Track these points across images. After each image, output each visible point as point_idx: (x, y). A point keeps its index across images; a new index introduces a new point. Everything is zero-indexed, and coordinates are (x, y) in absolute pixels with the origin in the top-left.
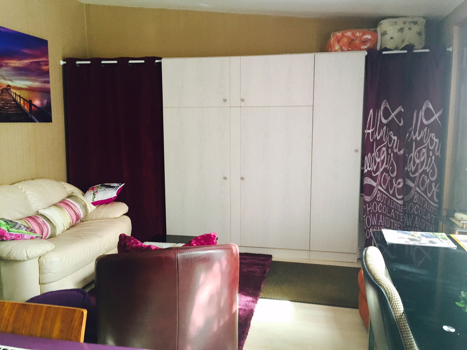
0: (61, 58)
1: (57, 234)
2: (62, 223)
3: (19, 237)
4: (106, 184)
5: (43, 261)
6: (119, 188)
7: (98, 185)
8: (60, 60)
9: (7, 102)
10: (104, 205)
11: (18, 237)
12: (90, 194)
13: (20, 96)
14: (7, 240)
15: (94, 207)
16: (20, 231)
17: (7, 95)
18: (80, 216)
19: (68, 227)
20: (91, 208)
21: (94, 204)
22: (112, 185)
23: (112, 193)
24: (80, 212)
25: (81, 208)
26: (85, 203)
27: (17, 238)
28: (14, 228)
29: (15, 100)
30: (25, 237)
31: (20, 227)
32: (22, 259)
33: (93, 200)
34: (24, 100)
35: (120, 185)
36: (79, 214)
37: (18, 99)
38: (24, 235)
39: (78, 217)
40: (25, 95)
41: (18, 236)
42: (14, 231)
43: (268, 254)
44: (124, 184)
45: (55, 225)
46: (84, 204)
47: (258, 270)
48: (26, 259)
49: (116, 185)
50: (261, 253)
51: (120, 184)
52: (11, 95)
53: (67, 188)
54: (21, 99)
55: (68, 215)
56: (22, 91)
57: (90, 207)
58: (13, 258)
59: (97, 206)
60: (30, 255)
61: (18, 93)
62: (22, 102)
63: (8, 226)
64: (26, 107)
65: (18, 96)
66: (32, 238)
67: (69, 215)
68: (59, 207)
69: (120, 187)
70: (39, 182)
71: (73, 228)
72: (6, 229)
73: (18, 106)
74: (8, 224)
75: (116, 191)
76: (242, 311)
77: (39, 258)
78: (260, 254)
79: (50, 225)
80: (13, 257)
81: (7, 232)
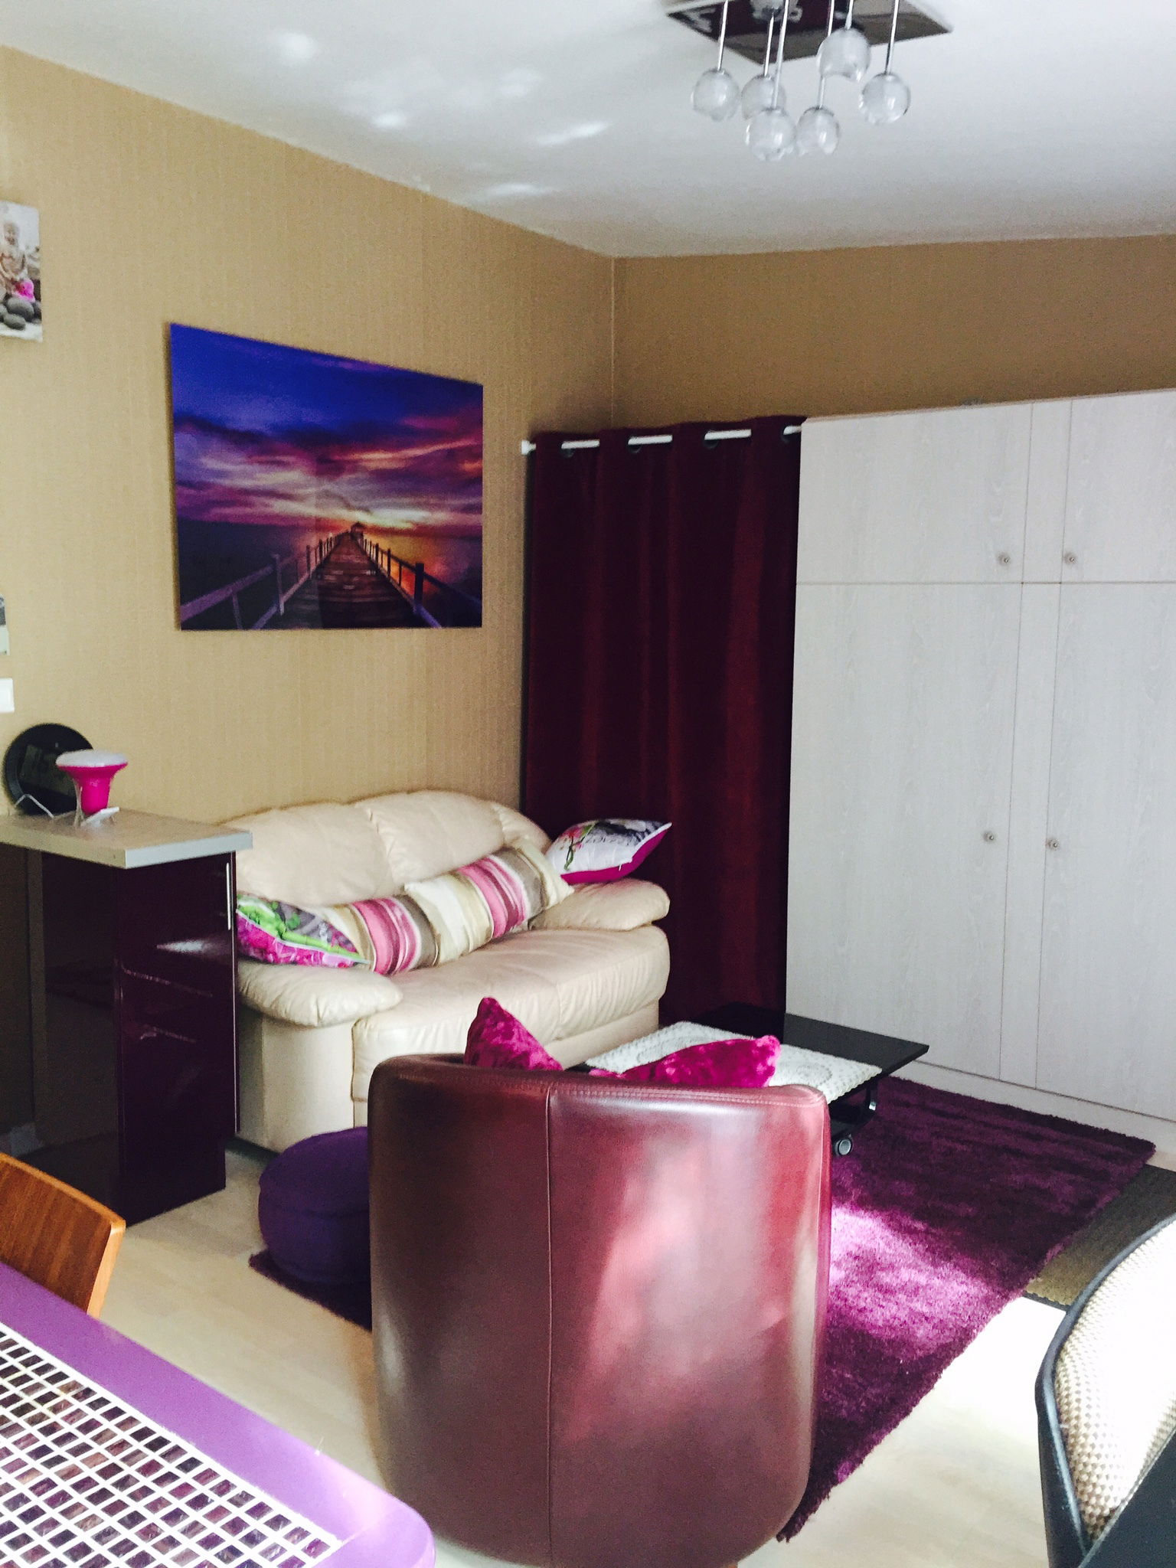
0: (525, 432)
1: (442, 958)
2: (464, 927)
3: (308, 957)
4: (613, 822)
5: (362, 1034)
6: (648, 838)
7: (587, 824)
8: (520, 439)
9: (350, 570)
10: (594, 888)
11: (305, 958)
12: (562, 848)
13: (389, 553)
14: (277, 962)
15: (567, 890)
16: (313, 940)
17: (352, 551)
18: (519, 909)
19: (481, 941)
20: (558, 891)
21: (571, 879)
22: (630, 825)
23: (619, 852)
24: (521, 900)
25: (526, 888)
26: (542, 875)
27: (305, 960)
28: (299, 930)
29: (374, 565)
30: (324, 959)
31: (316, 929)
32: (305, 1022)
33: (566, 867)
34: (401, 563)
35: (656, 828)
36: (519, 907)
37: (383, 562)
38: (321, 954)
39: (514, 917)
40: (403, 548)
41: (306, 954)
42: (296, 940)
43: (1141, 1137)
44: (668, 826)
45: (438, 932)
46: (539, 877)
47: (1068, 1189)
48: (315, 1022)
49: (641, 825)
50: (1112, 1129)
51: (657, 824)
52: (364, 553)
53: (503, 823)
54: (392, 561)
55: (483, 904)
56: (396, 538)
57: (556, 888)
58: (284, 1015)
59: (579, 885)
60: (327, 1013)
61: (384, 544)
62: (394, 569)
63: (282, 926)
64: (404, 585)
65: (383, 552)
66: (342, 965)
67: (488, 908)
68: (462, 879)
69: (654, 834)
70: (426, 799)
71: (496, 946)
72: (274, 933)
73: (383, 580)
74: (283, 919)
75: (636, 844)
76: (930, 1327)
77: (355, 1025)
78: (1106, 1130)
79: (421, 930)
80: (284, 1012)
81: (278, 939)
